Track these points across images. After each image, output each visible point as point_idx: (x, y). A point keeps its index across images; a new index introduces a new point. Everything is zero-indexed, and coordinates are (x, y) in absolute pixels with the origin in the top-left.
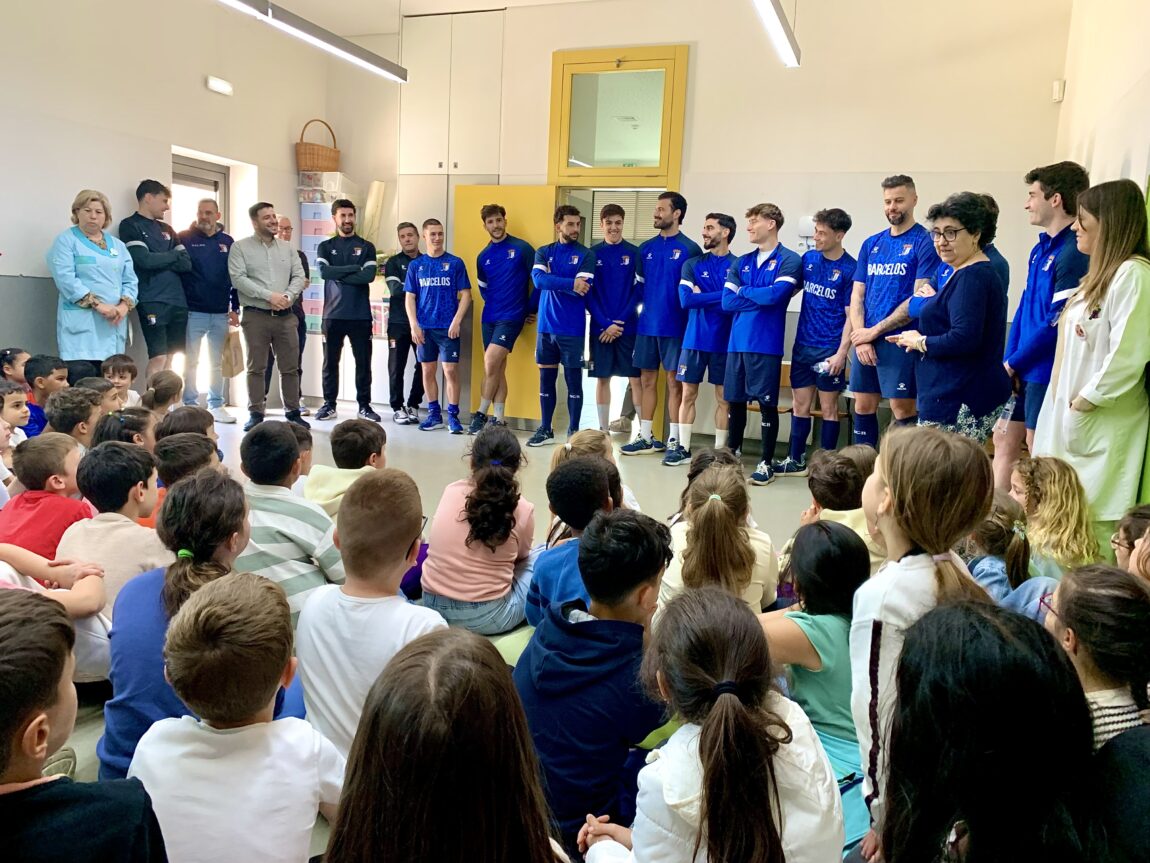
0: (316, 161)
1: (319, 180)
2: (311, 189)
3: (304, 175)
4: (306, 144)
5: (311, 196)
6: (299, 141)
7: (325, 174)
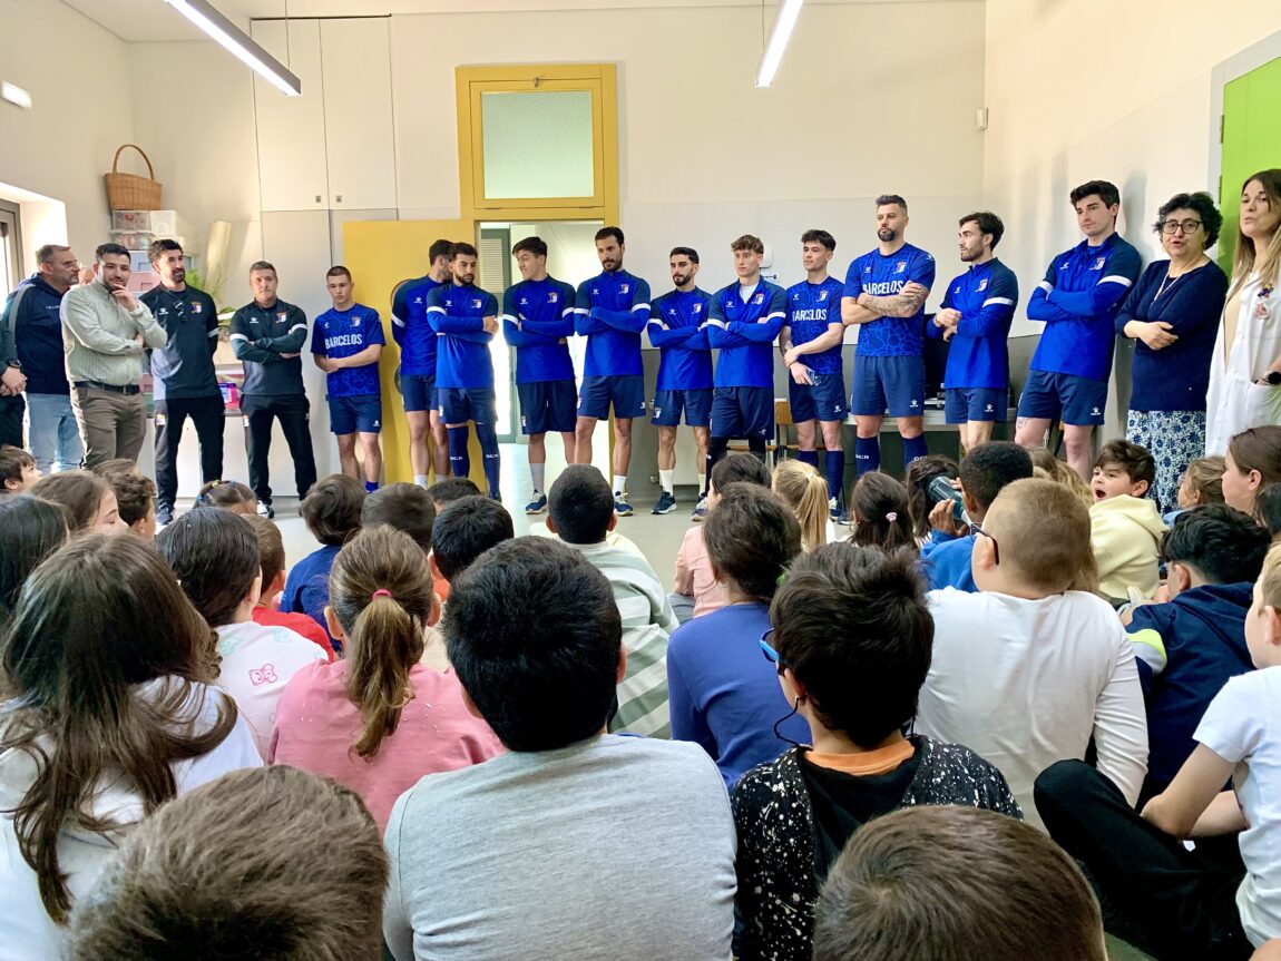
0: (136, 197)
1: (143, 221)
2: (133, 232)
3: (119, 215)
4: (122, 174)
5: (133, 240)
6: (111, 171)
7: (152, 212)
